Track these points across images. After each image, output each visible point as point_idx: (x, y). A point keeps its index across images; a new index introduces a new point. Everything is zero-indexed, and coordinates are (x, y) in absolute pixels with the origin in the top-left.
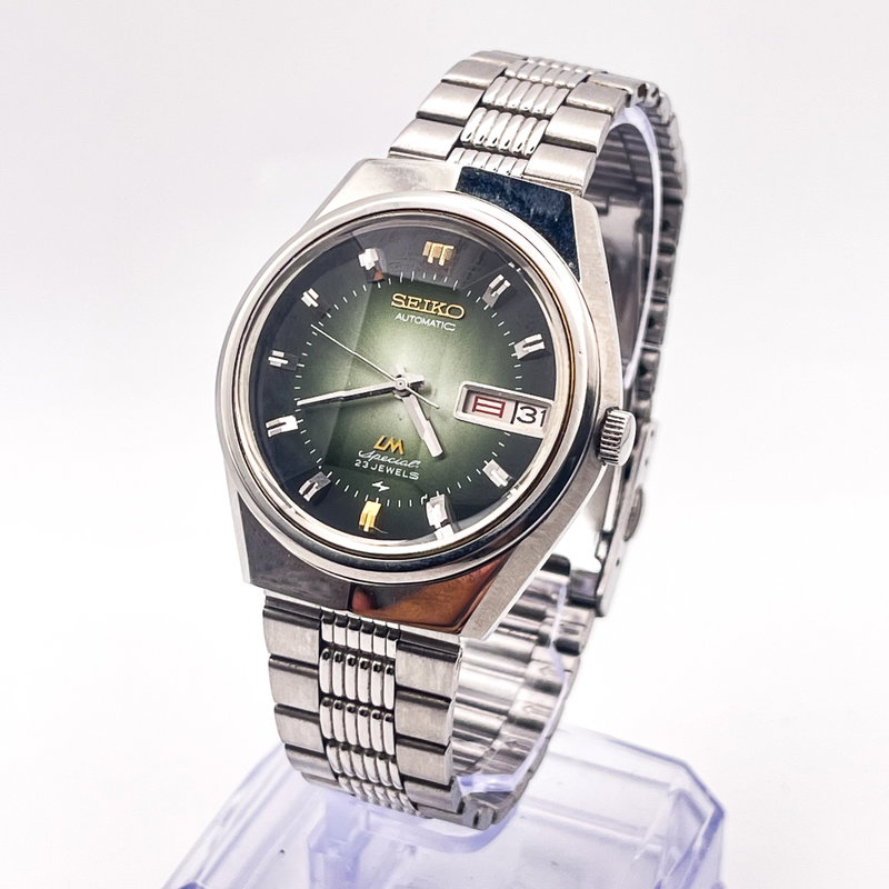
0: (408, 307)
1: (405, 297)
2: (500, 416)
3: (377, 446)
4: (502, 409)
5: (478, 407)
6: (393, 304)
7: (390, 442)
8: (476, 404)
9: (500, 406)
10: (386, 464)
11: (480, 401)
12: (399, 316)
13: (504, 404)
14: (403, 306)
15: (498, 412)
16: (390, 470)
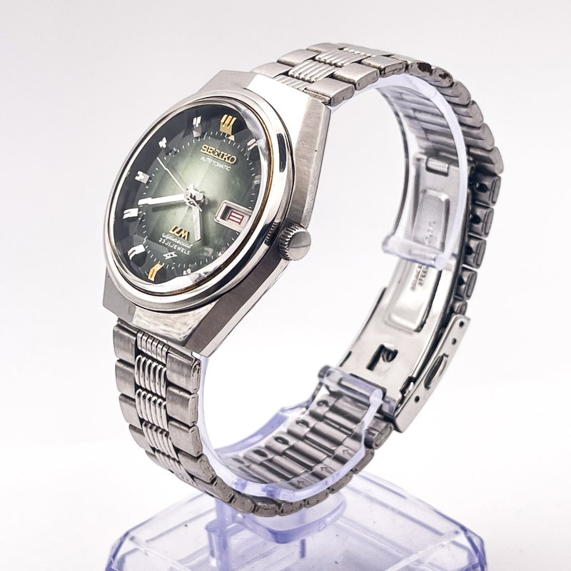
0: (208, 153)
1: (207, 147)
2: (240, 224)
3: (171, 231)
4: (241, 220)
5: (231, 217)
6: (201, 150)
7: (182, 232)
8: (230, 215)
9: (241, 217)
10: (178, 244)
11: (233, 214)
12: (203, 158)
13: (243, 216)
14: (205, 152)
15: (239, 221)
16: (179, 249)
